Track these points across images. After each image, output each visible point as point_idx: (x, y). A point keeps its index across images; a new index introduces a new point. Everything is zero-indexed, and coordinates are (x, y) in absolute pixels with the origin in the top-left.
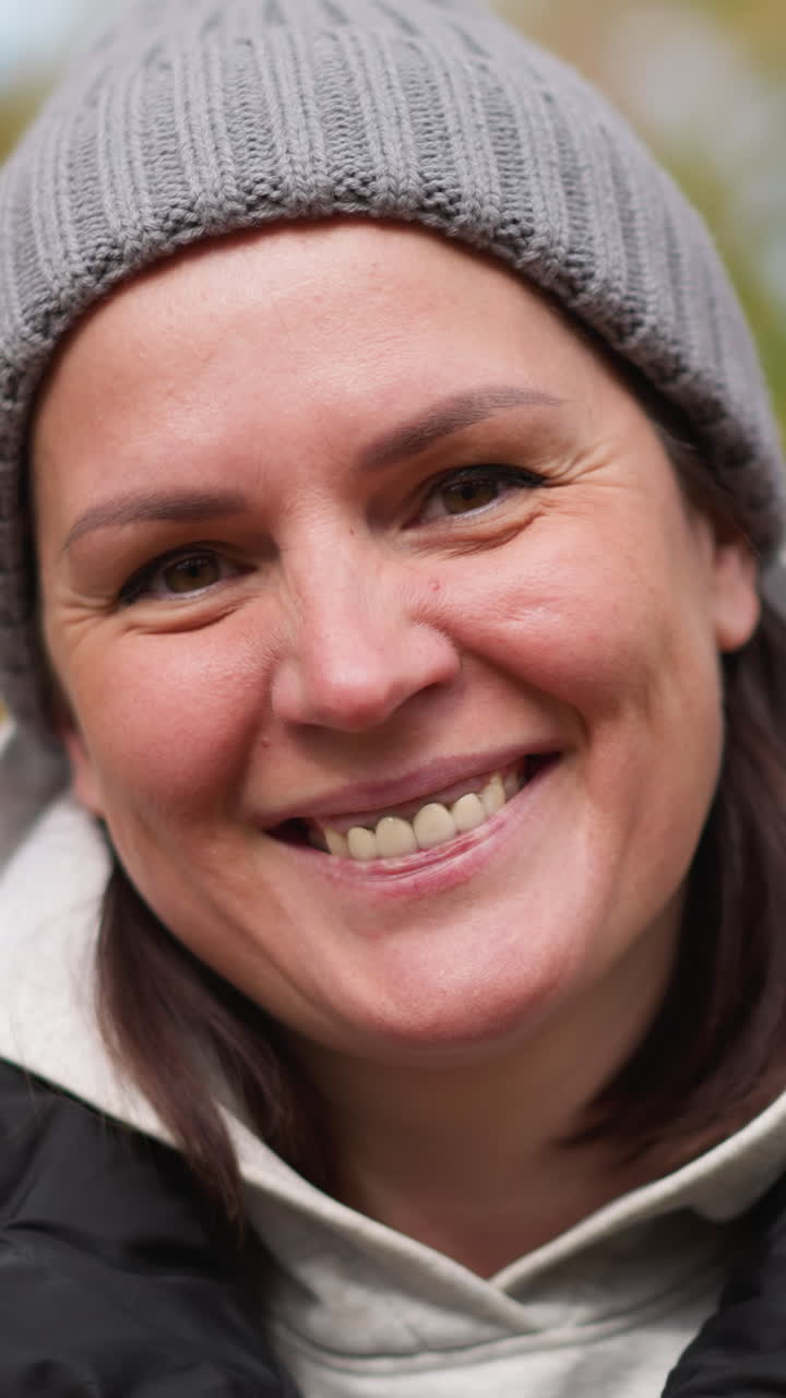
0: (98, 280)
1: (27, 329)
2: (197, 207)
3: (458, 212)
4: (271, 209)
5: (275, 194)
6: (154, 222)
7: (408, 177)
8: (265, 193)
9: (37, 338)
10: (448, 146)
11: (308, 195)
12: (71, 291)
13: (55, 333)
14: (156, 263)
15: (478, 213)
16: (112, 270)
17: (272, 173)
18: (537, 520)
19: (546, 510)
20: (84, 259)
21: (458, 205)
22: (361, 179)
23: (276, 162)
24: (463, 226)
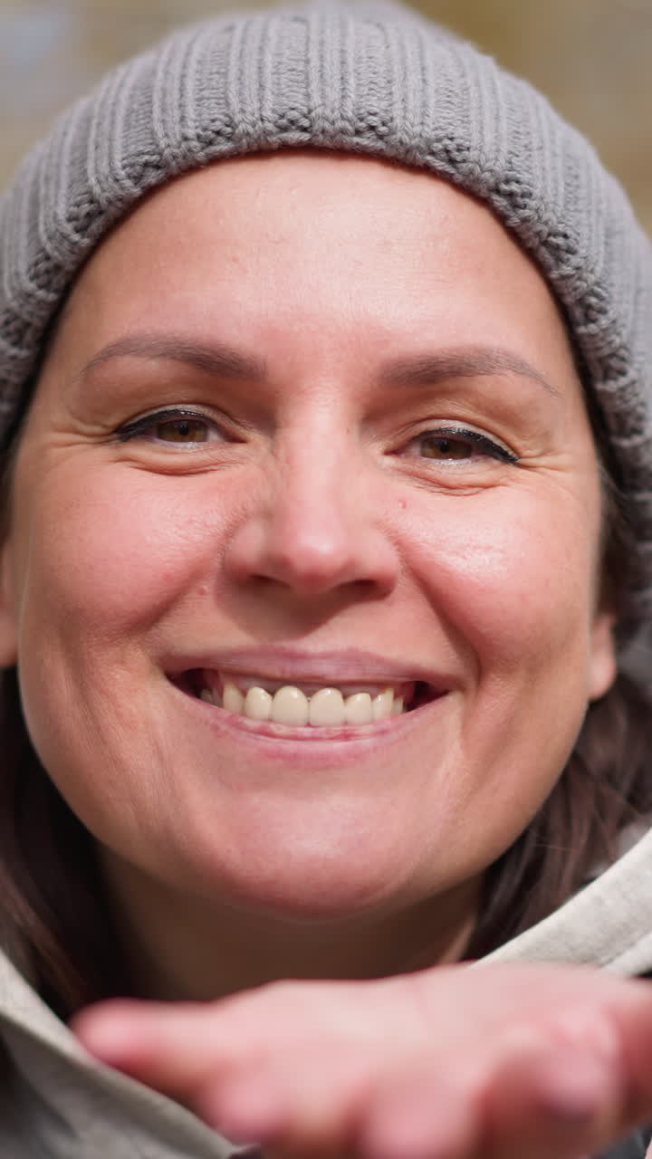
0: (203, 149)
1: (123, 173)
2: (313, 114)
3: (525, 207)
4: (374, 140)
5: (383, 129)
6: (271, 114)
7: (497, 159)
8: (374, 124)
9: (128, 183)
10: (530, 156)
11: (410, 139)
12: (176, 151)
13: (144, 185)
14: (259, 151)
15: (541, 213)
16: (219, 144)
17: (386, 111)
18: (501, 487)
19: (511, 483)
20: (197, 127)
21: (527, 200)
22: (458, 145)
23: (391, 105)
24: (525, 220)
